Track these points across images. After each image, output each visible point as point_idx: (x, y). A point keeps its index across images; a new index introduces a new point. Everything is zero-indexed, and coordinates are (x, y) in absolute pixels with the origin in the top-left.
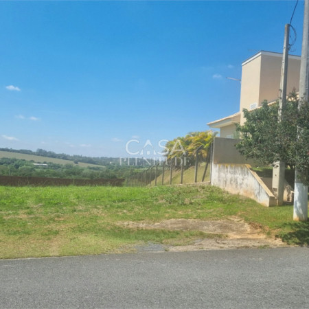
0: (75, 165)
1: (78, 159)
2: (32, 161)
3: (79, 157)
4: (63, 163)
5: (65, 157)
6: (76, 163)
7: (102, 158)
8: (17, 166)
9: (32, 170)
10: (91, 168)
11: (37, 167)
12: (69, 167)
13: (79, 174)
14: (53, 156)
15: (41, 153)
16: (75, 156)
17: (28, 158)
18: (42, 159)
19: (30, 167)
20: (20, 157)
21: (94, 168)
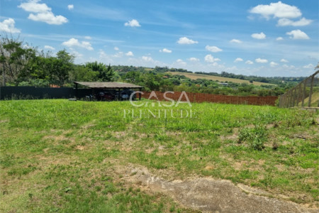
0: (249, 83)
1: (253, 79)
2: (217, 81)
3: (254, 77)
4: (240, 82)
5: (242, 78)
6: (251, 82)
7: (276, 78)
8: (206, 85)
9: (217, 87)
10: (263, 86)
11: (220, 85)
12: (244, 85)
13: (250, 90)
14: (233, 76)
15: (224, 75)
16: (251, 77)
17: (214, 79)
18: (224, 79)
19: (214, 86)
20: (208, 78)
21: (266, 87)
